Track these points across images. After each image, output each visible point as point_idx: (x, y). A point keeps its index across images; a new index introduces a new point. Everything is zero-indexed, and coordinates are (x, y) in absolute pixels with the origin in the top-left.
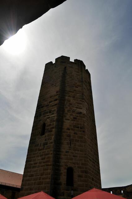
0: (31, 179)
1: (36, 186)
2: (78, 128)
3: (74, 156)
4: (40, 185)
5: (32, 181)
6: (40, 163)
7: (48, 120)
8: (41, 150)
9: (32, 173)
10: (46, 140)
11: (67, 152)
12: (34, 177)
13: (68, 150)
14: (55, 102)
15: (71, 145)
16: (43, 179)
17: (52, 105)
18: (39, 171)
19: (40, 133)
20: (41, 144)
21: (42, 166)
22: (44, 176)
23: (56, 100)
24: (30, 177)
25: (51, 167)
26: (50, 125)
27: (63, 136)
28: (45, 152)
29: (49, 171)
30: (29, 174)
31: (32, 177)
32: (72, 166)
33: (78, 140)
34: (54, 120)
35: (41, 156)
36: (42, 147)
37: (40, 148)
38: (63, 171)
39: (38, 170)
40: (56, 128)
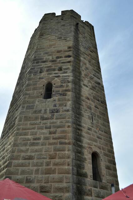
0: (29, 163)
1: (40, 176)
2: (99, 101)
3: (98, 137)
4: (50, 174)
5: (31, 168)
6: (46, 138)
7: (56, 79)
8: (47, 119)
9: (29, 154)
10: (55, 106)
11: (89, 129)
12: (35, 161)
13: (90, 127)
14: (67, 58)
15: (93, 121)
16: (56, 164)
17: (62, 61)
18: (45, 152)
19: (41, 95)
20: (46, 110)
21: (50, 144)
22: (57, 160)
23: (69, 56)
24: (25, 159)
25: (71, 146)
26: (61, 86)
27: (83, 106)
28: (55, 123)
29: (67, 152)
30: (23, 154)
31: (31, 161)
32: (98, 151)
33: (101, 117)
34: (68, 81)
35: (46, 128)
36: (48, 115)
37: (46, 116)
38: (88, 156)
39: (44, 150)
40: (72, 91)
